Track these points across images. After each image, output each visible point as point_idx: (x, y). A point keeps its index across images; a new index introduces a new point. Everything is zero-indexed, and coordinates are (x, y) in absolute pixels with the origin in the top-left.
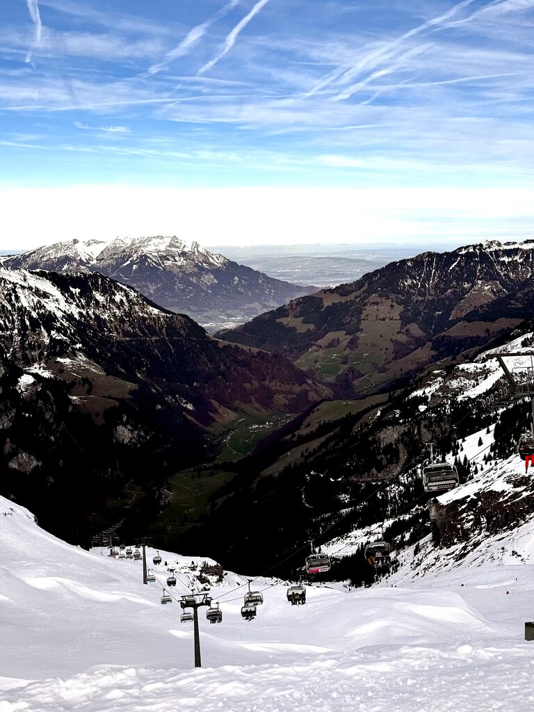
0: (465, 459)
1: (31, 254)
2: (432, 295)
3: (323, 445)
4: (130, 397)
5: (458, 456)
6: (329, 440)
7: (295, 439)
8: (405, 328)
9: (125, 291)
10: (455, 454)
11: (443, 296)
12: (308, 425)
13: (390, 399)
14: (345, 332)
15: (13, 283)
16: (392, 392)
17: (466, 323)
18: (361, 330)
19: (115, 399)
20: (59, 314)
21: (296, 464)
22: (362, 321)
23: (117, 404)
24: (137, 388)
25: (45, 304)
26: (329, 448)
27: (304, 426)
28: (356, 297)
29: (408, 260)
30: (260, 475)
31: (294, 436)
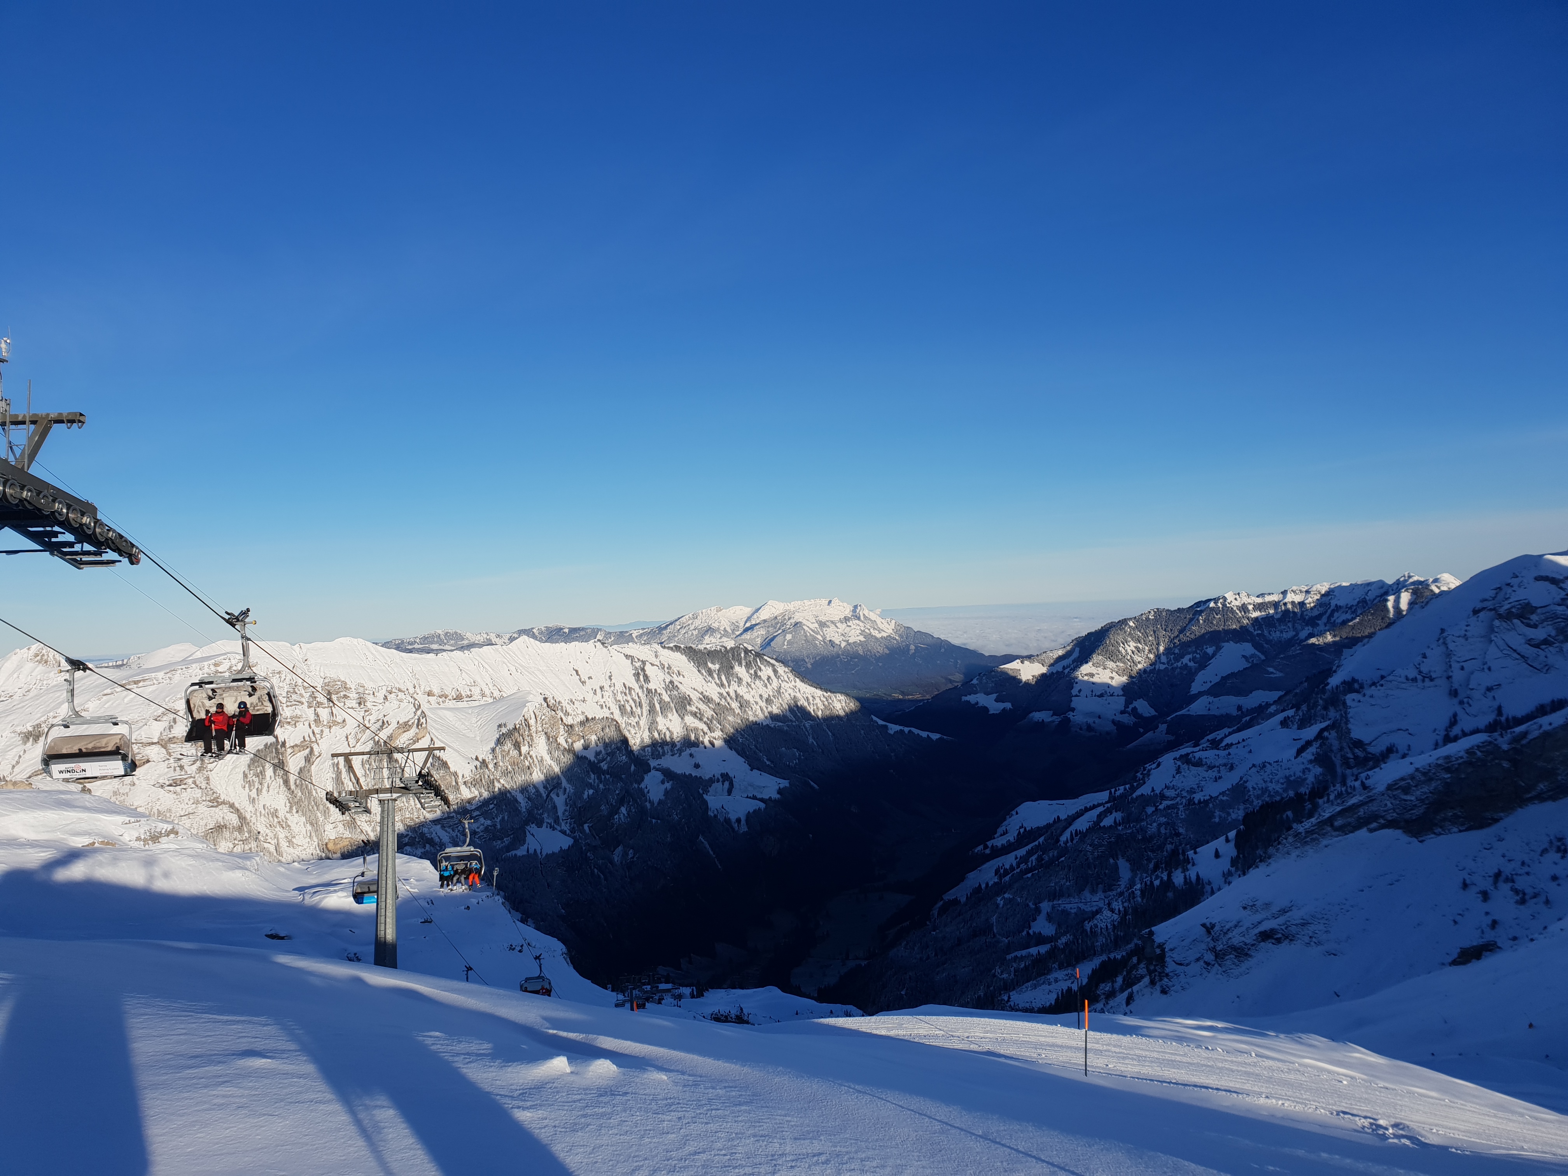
0: (1198, 876)
1: (668, 626)
2: (1163, 663)
3: (1024, 859)
4: (779, 796)
5: (1187, 873)
6: (1030, 853)
7: (988, 851)
8: (1131, 706)
9: (773, 665)
10: (1185, 870)
11: (1179, 664)
12: (1005, 833)
13: (1112, 798)
14: (1051, 712)
15: (642, 661)
16: (1113, 790)
17: (1211, 699)
18: (1073, 710)
19: (762, 800)
20: (695, 696)
21: (987, 884)
22: (1073, 698)
23: (762, 806)
24: (788, 785)
25: (679, 685)
26: (1029, 864)
27: (998, 834)
28: (1064, 668)
29: (1130, 619)
30: (942, 899)
31: (986, 847)
